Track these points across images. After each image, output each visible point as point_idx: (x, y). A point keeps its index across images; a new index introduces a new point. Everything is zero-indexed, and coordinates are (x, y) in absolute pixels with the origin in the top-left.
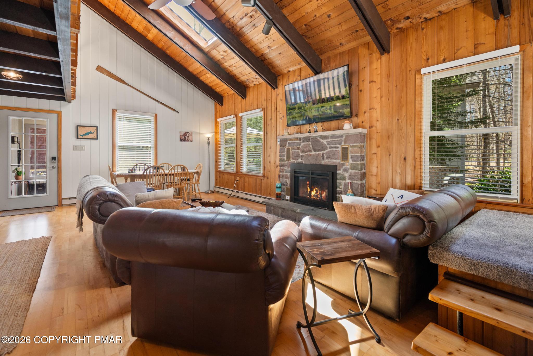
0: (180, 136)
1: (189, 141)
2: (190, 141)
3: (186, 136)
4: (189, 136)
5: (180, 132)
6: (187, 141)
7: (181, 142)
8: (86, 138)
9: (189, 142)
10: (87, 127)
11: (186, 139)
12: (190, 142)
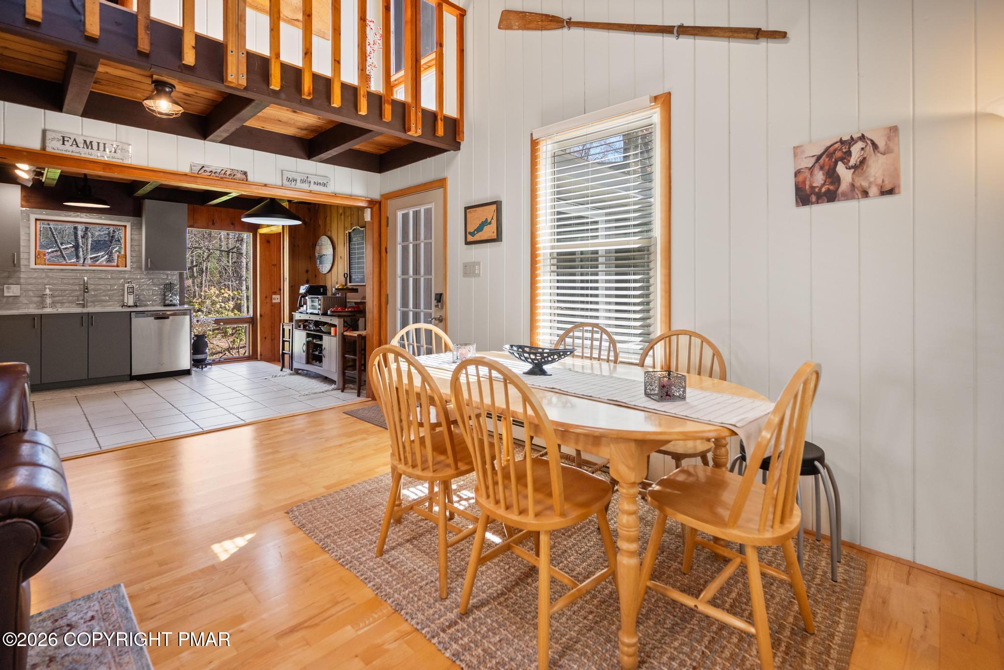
0: (797, 173)
1: (865, 194)
2: (873, 191)
3: (841, 168)
4: (863, 161)
5: (797, 151)
6: (847, 197)
7: (806, 209)
8: (479, 239)
9: (864, 202)
10: (480, 208)
11: (844, 186)
12: (876, 204)
